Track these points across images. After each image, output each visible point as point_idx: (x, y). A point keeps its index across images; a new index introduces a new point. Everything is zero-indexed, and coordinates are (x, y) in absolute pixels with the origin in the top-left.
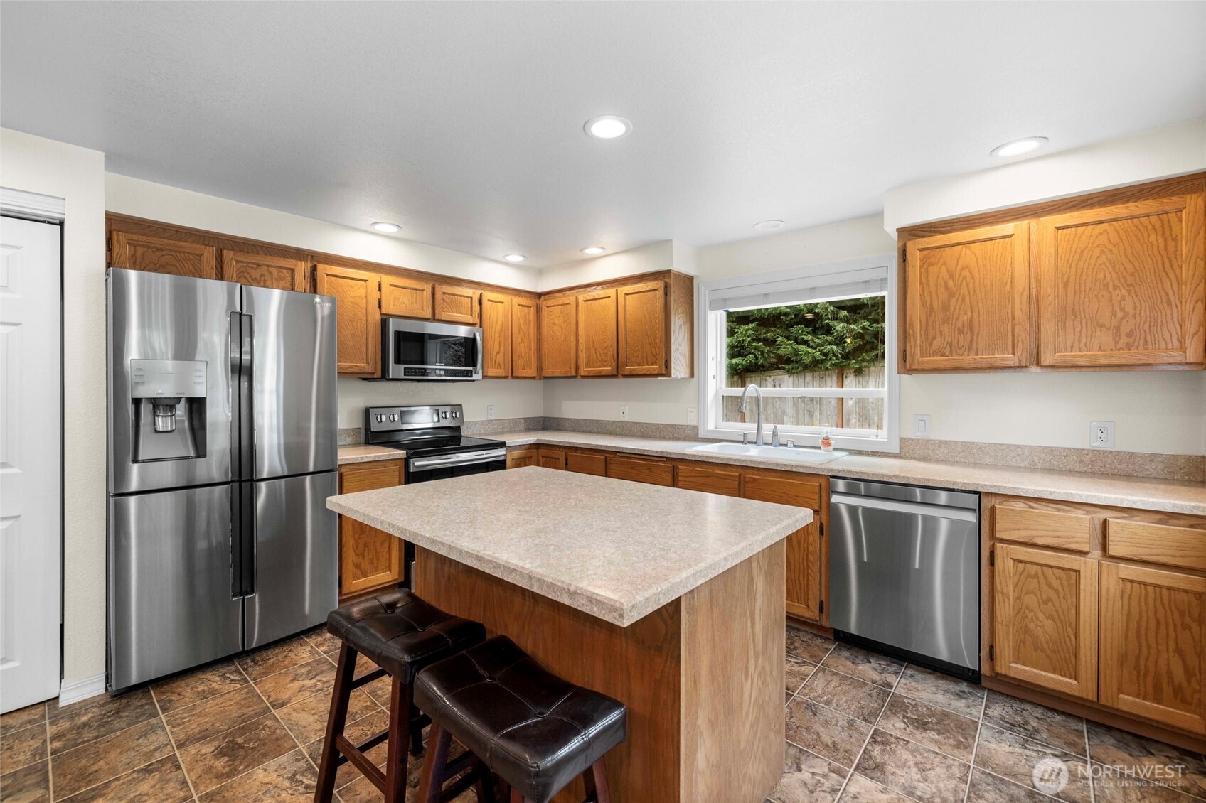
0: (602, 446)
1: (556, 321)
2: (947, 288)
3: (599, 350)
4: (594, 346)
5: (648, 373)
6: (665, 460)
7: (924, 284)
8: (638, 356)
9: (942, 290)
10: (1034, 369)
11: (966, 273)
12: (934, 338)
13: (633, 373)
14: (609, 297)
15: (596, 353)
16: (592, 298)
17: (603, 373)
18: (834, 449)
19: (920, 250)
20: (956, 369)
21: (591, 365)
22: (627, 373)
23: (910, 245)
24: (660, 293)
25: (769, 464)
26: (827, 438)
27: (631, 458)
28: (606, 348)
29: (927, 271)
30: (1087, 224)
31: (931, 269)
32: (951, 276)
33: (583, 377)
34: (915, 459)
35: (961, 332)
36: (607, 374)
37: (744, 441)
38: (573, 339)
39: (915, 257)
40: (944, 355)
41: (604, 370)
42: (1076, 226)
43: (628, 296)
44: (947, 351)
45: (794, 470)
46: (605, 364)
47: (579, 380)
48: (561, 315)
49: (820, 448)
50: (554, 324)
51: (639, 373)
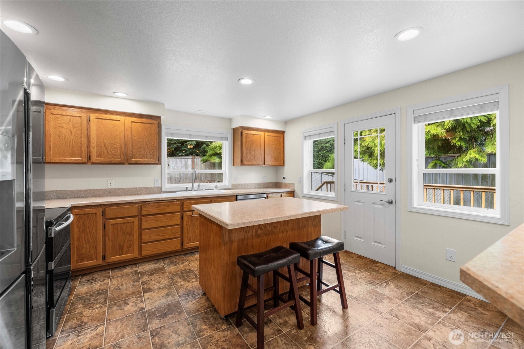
0: (136, 200)
1: (64, 125)
2: (250, 145)
3: (110, 148)
4: (105, 146)
5: (148, 163)
6: (176, 201)
7: (246, 142)
8: (141, 154)
9: (249, 145)
10: (264, 165)
11: (253, 142)
12: (248, 157)
13: (138, 162)
14: (119, 121)
15: (107, 150)
16: (104, 118)
17: (114, 162)
18: (218, 189)
19: (245, 133)
20: (252, 165)
21: (103, 157)
22: (132, 162)
23: (243, 131)
24: (155, 127)
25: (220, 195)
26: (217, 186)
27: (155, 203)
28: (116, 148)
29: (246, 139)
30: (271, 136)
31: (247, 139)
32: (251, 142)
33: (92, 163)
34: (235, 189)
35: (253, 156)
36: (117, 162)
37: (187, 190)
38: (84, 139)
39: (244, 135)
40: (250, 161)
41: (115, 160)
42: (269, 136)
43: (133, 123)
44: (250, 160)
45: (227, 195)
46: (115, 157)
47: (89, 166)
48: (70, 123)
49: (214, 189)
50: (62, 127)
51: (142, 162)
